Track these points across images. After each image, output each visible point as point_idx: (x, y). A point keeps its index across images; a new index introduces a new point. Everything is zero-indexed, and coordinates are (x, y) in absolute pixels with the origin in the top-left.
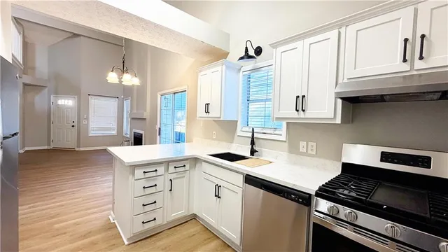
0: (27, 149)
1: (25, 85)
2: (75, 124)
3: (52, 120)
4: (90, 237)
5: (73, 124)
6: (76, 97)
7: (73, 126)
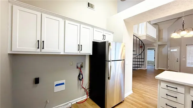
0: (159, 68)
1: (159, 45)
2: (179, 60)
3: (168, 58)
4: (149, 105)
5: (178, 60)
6: (179, 47)
7: (177, 61)
